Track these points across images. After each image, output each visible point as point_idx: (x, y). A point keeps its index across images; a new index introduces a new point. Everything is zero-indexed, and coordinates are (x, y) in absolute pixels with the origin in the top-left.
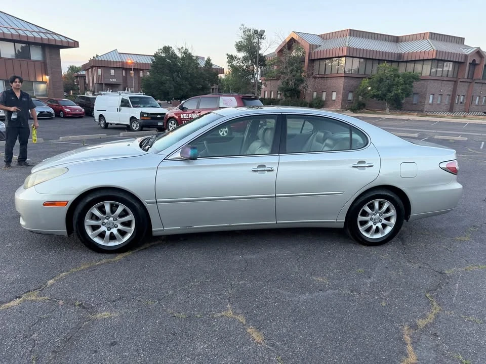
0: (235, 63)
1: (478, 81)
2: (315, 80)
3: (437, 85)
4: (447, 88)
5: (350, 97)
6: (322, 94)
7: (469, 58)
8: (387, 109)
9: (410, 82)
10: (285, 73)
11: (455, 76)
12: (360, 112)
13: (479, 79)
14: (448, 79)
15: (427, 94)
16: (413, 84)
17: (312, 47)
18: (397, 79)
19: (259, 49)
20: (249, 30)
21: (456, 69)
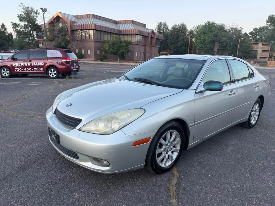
0: (19, 28)
1: (154, 46)
2: (77, 42)
3: (138, 47)
4: (142, 49)
5: (98, 52)
6: (81, 51)
7: (150, 34)
8: (119, 60)
9: (128, 45)
10: (57, 37)
11: (145, 43)
12: (105, 61)
13: (154, 45)
14: (142, 44)
15: (135, 52)
16: (129, 47)
17: (72, 22)
18: (122, 43)
19: (36, 20)
20: (28, 8)
21: (145, 39)
